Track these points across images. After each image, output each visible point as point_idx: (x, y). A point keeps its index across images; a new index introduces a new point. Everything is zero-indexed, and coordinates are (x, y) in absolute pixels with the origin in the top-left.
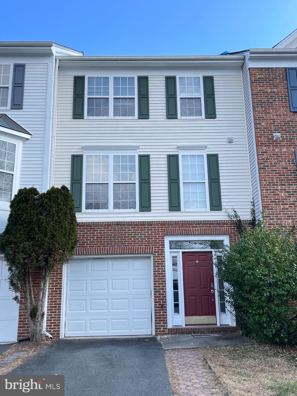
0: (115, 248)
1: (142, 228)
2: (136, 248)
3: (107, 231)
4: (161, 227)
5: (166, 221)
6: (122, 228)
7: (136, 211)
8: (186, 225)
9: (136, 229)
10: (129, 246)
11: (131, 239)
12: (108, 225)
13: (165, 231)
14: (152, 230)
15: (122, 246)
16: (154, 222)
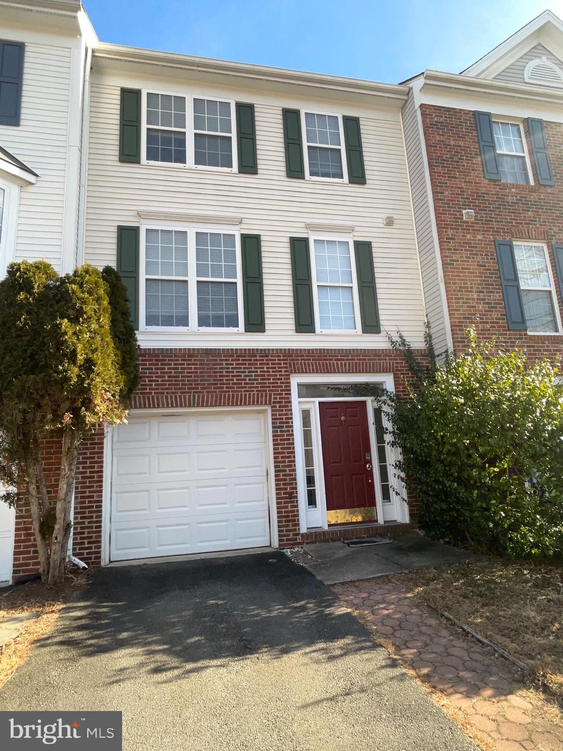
0: (203, 397)
1: (250, 360)
2: (241, 395)
3: (188, 364)
4: (284, 360)
5: (293, 350)
6: (216, 360)
7: (238, 332)
8: (326, 356)
9: (241, 362)
10: (229, 391)
11: (233, 380)
12: (190, 354)
13: (290, 366)
14: (268, 364)
15: (215, 392)
16: (273, 350)
